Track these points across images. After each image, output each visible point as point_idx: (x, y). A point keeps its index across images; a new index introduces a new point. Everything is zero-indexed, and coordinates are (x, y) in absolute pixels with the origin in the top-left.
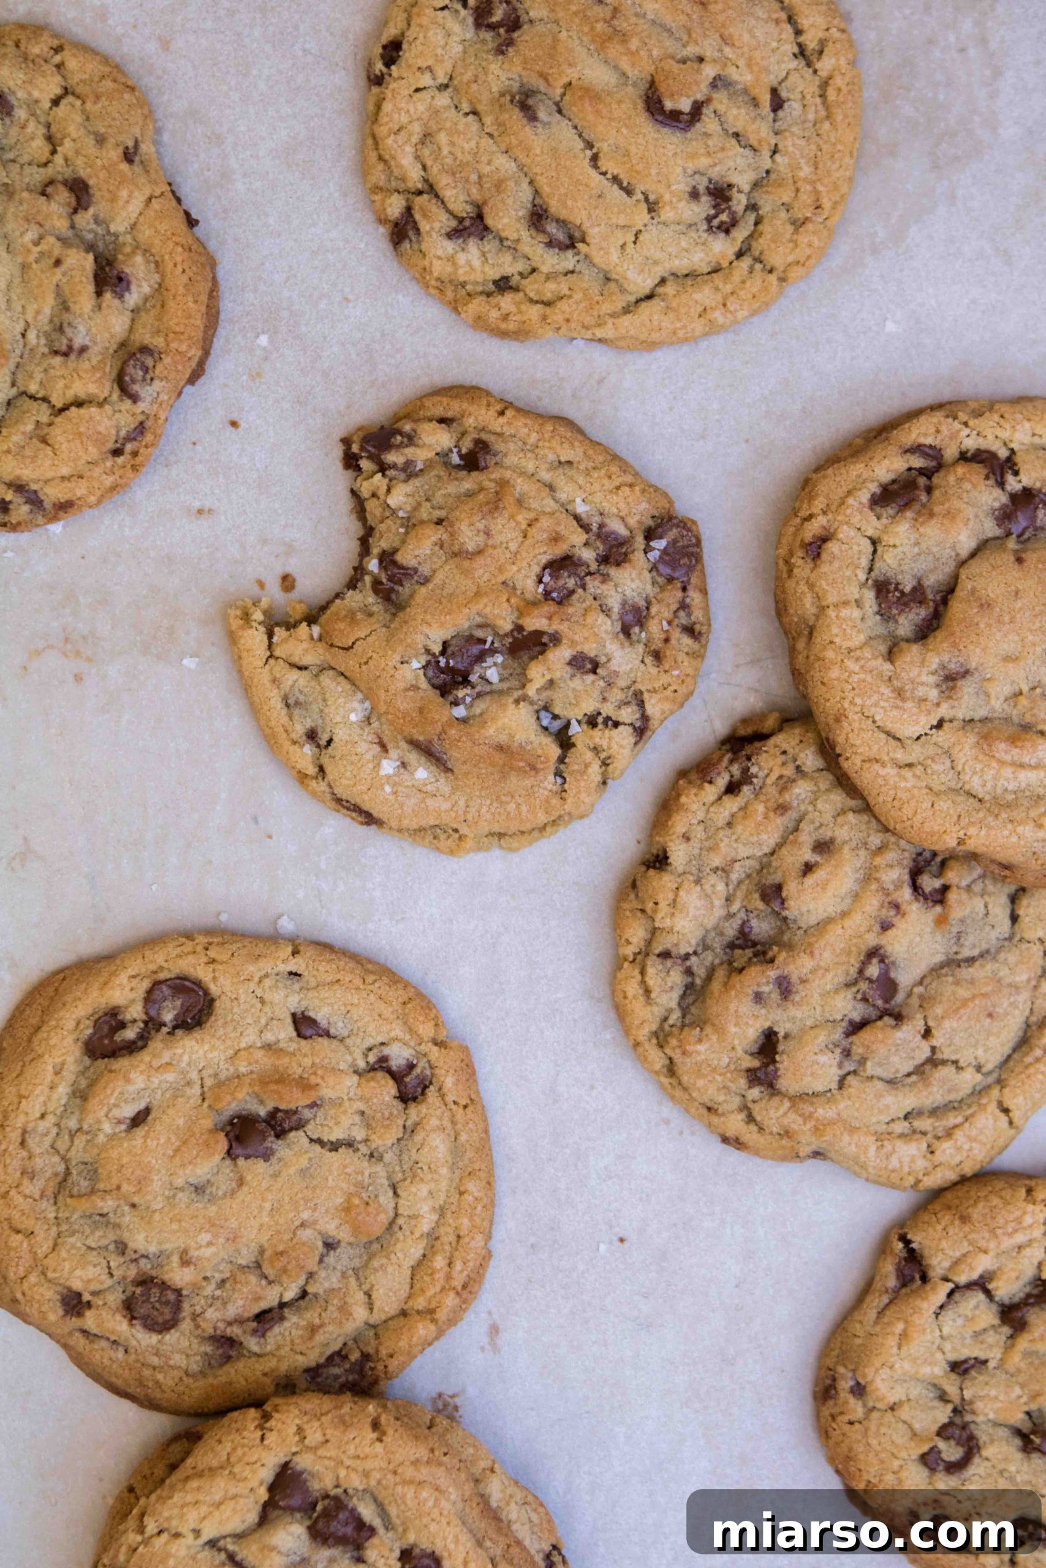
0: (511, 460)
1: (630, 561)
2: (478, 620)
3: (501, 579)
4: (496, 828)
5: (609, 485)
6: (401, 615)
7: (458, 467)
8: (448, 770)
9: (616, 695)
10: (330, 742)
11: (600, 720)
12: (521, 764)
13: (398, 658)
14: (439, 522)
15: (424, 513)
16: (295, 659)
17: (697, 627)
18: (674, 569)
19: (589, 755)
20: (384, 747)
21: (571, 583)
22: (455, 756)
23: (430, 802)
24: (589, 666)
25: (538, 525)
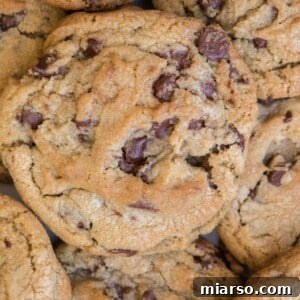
0: (110, 41)
1: (194, 62)
2: (133, 129)
3: (134, 104)
4: (194, 226)
5: (164, 29)
6: (94, 146)
7: (84, 59)
8: (156, 211)
9: (221, 132)
10: (91, 225)
11: (219, 148)
12: (190, 190)
13: (103, 168)
14: (89, 91)
15: (80, 89)
16: (54, 192)
17: (245, 78)
18: (218, 54)
19: (222, 169)
20: (118, 214)
21: (170, 88)
22: (155, 202)
23: (155, 230)
24: (200, 125)
25: (139, 68)
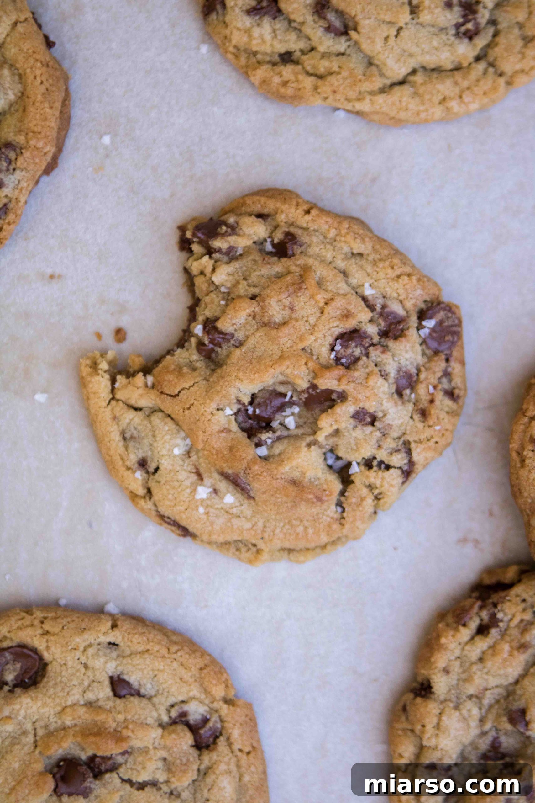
0: (314, 250)
1: (405, 336)
2: (281, 378)
3: (301, 346)
4: (287, 545)
5: (392, 274)
6: (219, 371)
7: (270, 254)
8: (250, 498)
9: (389, 444)
10: (157, 469)
11: (375, 463)
12: (311, 496)
13: (214, 406)
14: (253, 297)
15: (242, 289)
16: (132, 402)
17: (456, 392)
18: (440, 344)
19: (365, 491)
20: (200, 476)
21: (357, 352)
22: (256, 487)
23: (235, 521)
24: (369, 420)
25: (333, 304)
